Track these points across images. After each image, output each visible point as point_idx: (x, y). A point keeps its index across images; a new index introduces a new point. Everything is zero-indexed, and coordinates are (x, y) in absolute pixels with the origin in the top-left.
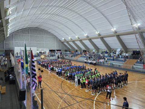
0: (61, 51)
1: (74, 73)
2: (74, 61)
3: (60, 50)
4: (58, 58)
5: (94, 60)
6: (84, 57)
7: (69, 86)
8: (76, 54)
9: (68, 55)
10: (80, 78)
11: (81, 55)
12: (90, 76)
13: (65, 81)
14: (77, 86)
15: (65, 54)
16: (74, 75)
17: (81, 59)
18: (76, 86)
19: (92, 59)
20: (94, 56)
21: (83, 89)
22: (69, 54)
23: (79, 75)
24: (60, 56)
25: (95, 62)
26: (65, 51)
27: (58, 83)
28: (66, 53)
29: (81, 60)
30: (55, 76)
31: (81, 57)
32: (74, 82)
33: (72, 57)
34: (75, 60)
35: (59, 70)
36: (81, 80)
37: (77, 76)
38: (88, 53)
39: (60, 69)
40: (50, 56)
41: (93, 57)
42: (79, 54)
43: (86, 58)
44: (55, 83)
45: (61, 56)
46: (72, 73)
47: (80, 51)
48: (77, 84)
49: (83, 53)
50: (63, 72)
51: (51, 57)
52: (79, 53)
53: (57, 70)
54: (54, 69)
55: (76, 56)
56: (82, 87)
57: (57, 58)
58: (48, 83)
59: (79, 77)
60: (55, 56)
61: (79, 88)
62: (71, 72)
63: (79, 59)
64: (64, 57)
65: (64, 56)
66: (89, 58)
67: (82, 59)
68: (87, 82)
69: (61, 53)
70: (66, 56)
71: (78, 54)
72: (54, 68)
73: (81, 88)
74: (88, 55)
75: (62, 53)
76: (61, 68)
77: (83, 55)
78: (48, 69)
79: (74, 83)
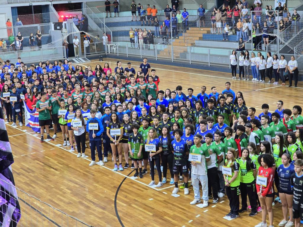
0: (84, 9)
1: (181, 134)
2: (165, 63)
3: (78, 6)
4: (70, 51)
5: (287, 53)
6: (226, 37)
7: (160, 208)
8: (175, 22)
9: (127, 33)
10: (220, 161)
11: (204, 30)
12: (276, 149)
13: (132, 182)
14: (205, 204)
15: (109, 25)
16: (186, 150)
17: (205, 51)
18: (200, 206)
19: (276, 48)
20: (287, 26)
21: (238, 220)
22: (131, 23)
23: (214, 145)
24: (76, 42)
25: (292, 65)
26: (108, 9)
27: (96, 196)
28: (114, 17)
29: (208, 61)
30: (69, 156)
31: (204, 38)
32: (187, 185)
33: (149, 40)
34: (172, 58)
35: (93, 127)
36: (226, 170)
37: (205, 153)
38: (245, 11)
39: (98, 115)
40: (24, 44)
41: (278, 34)
42: (194, 24)
43: (236, 46)
44: (76, 194)
45: (86, 43)
46: (170, 140)
47: (197, 7)
48: (205, 196)
49: (218, 15)
50: (115, 132)
51: (26, 49)
52: (190, 19)
53: (76, 123)
54: (62, 121)
55: (176, 34)
56: (235, 212)
57: (60, 52)
58: (38, 197)
59: (213, 157)
60: (49, 40)
61: (217, 215)
62: (164, 131)
63: (197, 50)
64: (101, 47)
65: (105, 38)
66: (257, 41)
67: (213, 52)
68: (262, 181)
69: (83, 26)
70: (114, 36)
71: (187, 25)
72: (62, 112)
73: (229, 218)
74: (244, 26)
75: (92, 24)
76: (102, 111)
77: (219, 24)
78: (22, 120)
79: (186, 191)
